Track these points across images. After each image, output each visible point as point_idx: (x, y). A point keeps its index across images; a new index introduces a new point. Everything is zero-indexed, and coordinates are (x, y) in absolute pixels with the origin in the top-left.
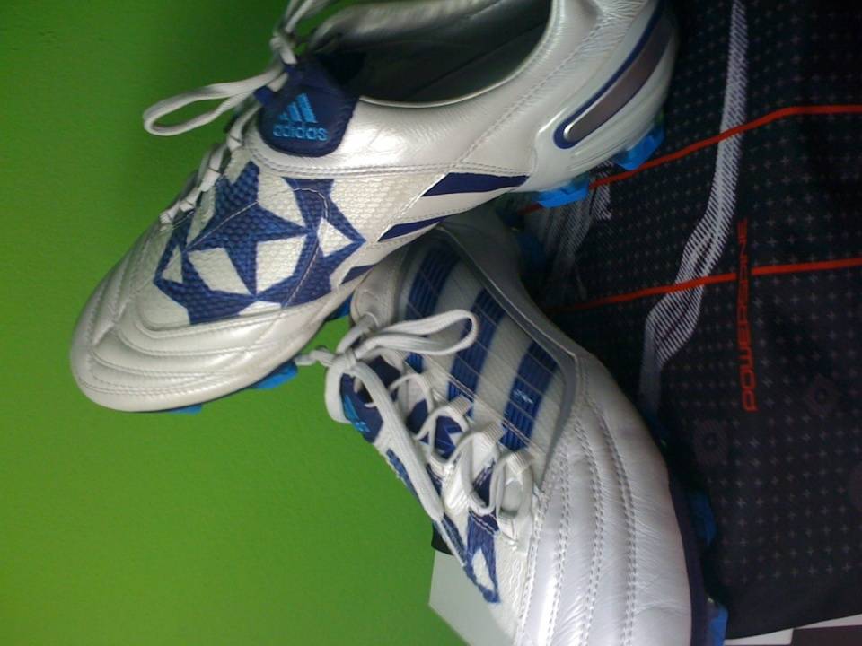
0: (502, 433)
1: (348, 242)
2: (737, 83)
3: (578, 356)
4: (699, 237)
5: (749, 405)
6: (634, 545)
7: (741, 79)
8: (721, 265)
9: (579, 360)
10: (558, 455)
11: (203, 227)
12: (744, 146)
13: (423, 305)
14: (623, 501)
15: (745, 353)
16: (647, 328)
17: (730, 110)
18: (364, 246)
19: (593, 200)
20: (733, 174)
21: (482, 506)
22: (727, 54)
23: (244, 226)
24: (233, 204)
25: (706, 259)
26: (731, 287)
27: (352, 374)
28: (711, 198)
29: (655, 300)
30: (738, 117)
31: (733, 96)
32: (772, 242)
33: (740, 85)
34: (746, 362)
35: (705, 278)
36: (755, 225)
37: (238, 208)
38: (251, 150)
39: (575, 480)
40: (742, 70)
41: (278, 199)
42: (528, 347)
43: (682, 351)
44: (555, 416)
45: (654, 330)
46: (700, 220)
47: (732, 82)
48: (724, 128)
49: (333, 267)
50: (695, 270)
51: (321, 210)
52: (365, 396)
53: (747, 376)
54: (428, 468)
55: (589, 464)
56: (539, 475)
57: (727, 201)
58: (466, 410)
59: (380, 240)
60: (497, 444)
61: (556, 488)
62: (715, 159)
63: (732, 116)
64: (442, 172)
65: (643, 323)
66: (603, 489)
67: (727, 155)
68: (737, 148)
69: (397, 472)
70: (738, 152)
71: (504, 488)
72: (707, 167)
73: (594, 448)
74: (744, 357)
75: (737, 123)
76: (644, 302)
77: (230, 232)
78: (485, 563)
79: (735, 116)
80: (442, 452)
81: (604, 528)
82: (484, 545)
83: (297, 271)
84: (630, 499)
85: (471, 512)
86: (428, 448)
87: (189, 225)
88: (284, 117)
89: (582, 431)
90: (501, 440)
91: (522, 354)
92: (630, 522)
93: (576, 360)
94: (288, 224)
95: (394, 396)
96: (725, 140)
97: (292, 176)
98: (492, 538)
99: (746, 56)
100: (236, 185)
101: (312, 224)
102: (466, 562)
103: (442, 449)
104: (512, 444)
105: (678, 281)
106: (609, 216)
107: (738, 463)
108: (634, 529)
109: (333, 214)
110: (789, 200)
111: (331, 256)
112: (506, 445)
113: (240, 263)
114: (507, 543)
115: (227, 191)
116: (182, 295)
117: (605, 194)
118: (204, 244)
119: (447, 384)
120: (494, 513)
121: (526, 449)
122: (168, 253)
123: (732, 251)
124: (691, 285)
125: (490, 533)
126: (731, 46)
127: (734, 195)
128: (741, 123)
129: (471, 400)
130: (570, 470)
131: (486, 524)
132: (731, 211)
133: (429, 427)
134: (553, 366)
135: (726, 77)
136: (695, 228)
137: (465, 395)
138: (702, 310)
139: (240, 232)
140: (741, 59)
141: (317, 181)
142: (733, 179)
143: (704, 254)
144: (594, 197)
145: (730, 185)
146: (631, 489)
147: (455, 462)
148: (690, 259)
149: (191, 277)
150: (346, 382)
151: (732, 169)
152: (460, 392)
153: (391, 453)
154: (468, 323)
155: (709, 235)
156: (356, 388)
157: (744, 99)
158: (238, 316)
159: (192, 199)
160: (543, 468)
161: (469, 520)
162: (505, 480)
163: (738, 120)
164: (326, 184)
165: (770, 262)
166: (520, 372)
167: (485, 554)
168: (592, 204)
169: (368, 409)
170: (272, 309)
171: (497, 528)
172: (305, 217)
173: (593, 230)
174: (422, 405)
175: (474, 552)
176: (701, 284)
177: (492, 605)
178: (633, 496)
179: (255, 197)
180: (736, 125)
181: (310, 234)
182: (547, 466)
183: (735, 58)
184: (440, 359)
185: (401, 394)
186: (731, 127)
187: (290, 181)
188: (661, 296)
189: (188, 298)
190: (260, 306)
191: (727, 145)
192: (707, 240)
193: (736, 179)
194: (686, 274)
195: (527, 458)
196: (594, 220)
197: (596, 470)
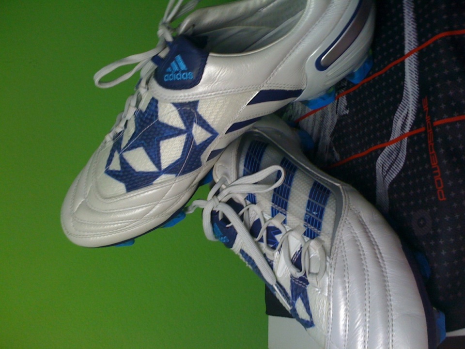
0: (304, 229)
1: (209, 135)
2: (410, 27)
3: (342, 186)
4: (401, 112)
5: (441, 197)
6: (388, 282)
7: (413, 24)
8: (416, 124)
9: (342, 187)
10: (337, 237)
11: (129, 138)
12: (420, 58)
13: (253, 167)
14: (378, 258)
15: (436, 169)
16: (377, 167)
17: (408, 42)
18: (218, 137)
19: (337, 106)
20: (416, 74)
21: (298, 272)
22: (403, 13)
23: (152, 133)
24: (145, 122)
25: (406, 123)
26: (423, 135)
27: (217, 210)
28: (405, 90)
29: (379, 151)
30: (414, 44)
31: (409, 34)
32: (443, 106)
33: (413, 27)
34: (437, 174)
35: (407, 133)
36: (432, 99)
37: (149, 124)
38: (153, 92)
39: (349, 250)
40: (412, 19)
41: (170, 116)
42: (312, 184)
43: (399, 175)
44: (333, 217)
45: (381, 168)
46: (400, 103)
47: (407, 27)
48: (407, 51)
49: (202, 150)
50: (401, 130)
51: (193, 119)
52: (226, 220)
53: (438, 181)
54: (265, 255)
55: (356, 241)
56: (328, 250)
57: (414, 90)
58: (283, 220)
59: (226, 133)
60: (302, 236)
61: (339, 255)
62: (404, 69)
63: (410, 44)
64: (257, 90)
65: (375, 166)
66: (366, 253)
67: (410, 66)
68: (416, 60)
69: (247, 263)
70: (416, 62)
71: (310, 260)
72: (400, 74)
73: (358, 232)
74: (435, 172)
75: (414, 47)
76: (374, 154)
77: (145, 138)
78: (303, 305)
79: (412, 44)
80: (272, 246)
81: (369, 274)
82: (301, 294)
83: (183, 154)
84: (382, 257)
85: (292, 277)
86: (264, 245)
87: (121, 139)
88: (169, 69)
89: (350, 223)
90: (304, 234)
91: (310, 188)
92: (384, 270)
93: (341, 187)
94: (176, 129)
95: (242, 218)
96: (408, 58)
97: (176, 101)
98: (306, 290)
99: (414, 12)
100: (146, 111)
101: (189, 127)
102: (292, 307)
103: (272, 244)
104: (311, 234)
105: (391, 139)
106: (347, 112)
107: (439, 231)
108: (386, 273)
109: (200, 120)
110: (449, 82)
111: (200, 144)
112: (308, 236)
113: (151, 154)
114: (314, 290)
115: (141, 116)
116: (122, 176)
117: (343, 101)
118: (131, 147)
119: (270, 208)
120: (305, 275)
121: (319, 237)
122: (111, 156)
123: (421, 116)
124: (400, 139)
125: (303, 287)
126: (405, 8)
127: (418, 85)
128: (416, 47)
129: (285, 215)
130: (345, 245)
131: (301, 282)
132: (417, 94)
133: (263, 233)
134: (329, 192)
135: (404, 25)
136: (398, 108)
137: (281, 213)
138: (407, 150)
139: (150, 137)
140: (411, 14)
141: (190, 103)
142: (416, 77)
143: (405, 120)
144: (337, 103)
145: (415, 81)
146: (381, 251)
147: (279, 250)
148: (397, 124)
149: (125, 166)
150: (214, 214)
151: (415, 72)
152: (278, 212)
153: (242, 252)
154: (279, 172)
155: (406, 110)
156: (220, 218)
157: (416, 34)
158: (152, 184)
159: (122, 124)
160: (330, 246)
161: (291, 281)
162: (309, 256)
163: (414, 46)
164: (195, 104)
165: (443, 117)
166: (310, 196)
167: (302, 299)
168: (337, 108)
169: (228, 227)
170: (171, 178)
171: (308, 283)
172: (185, 123)
173: (339, 121)
174: (258, 221)
175: (296, 300)
176: (406, 137)
177: (310, 329)
178: (383, 255)
179: (157, 116)
180: (413, 49)
181: (188, 133)
182: (332, 245)
183: (407, 14)
184: (265, 194)
185: (245, 216)
186: (411, 50)
187: (175, 105)
188: (383, 149)
189: (125, 177)
190: (163, 177)
191: (409, 60)
192: (406, 113)
193: (417, 77)
194: (396, 133)
195: (321, 241)
196: (340, 116)
197: (360, 243)
